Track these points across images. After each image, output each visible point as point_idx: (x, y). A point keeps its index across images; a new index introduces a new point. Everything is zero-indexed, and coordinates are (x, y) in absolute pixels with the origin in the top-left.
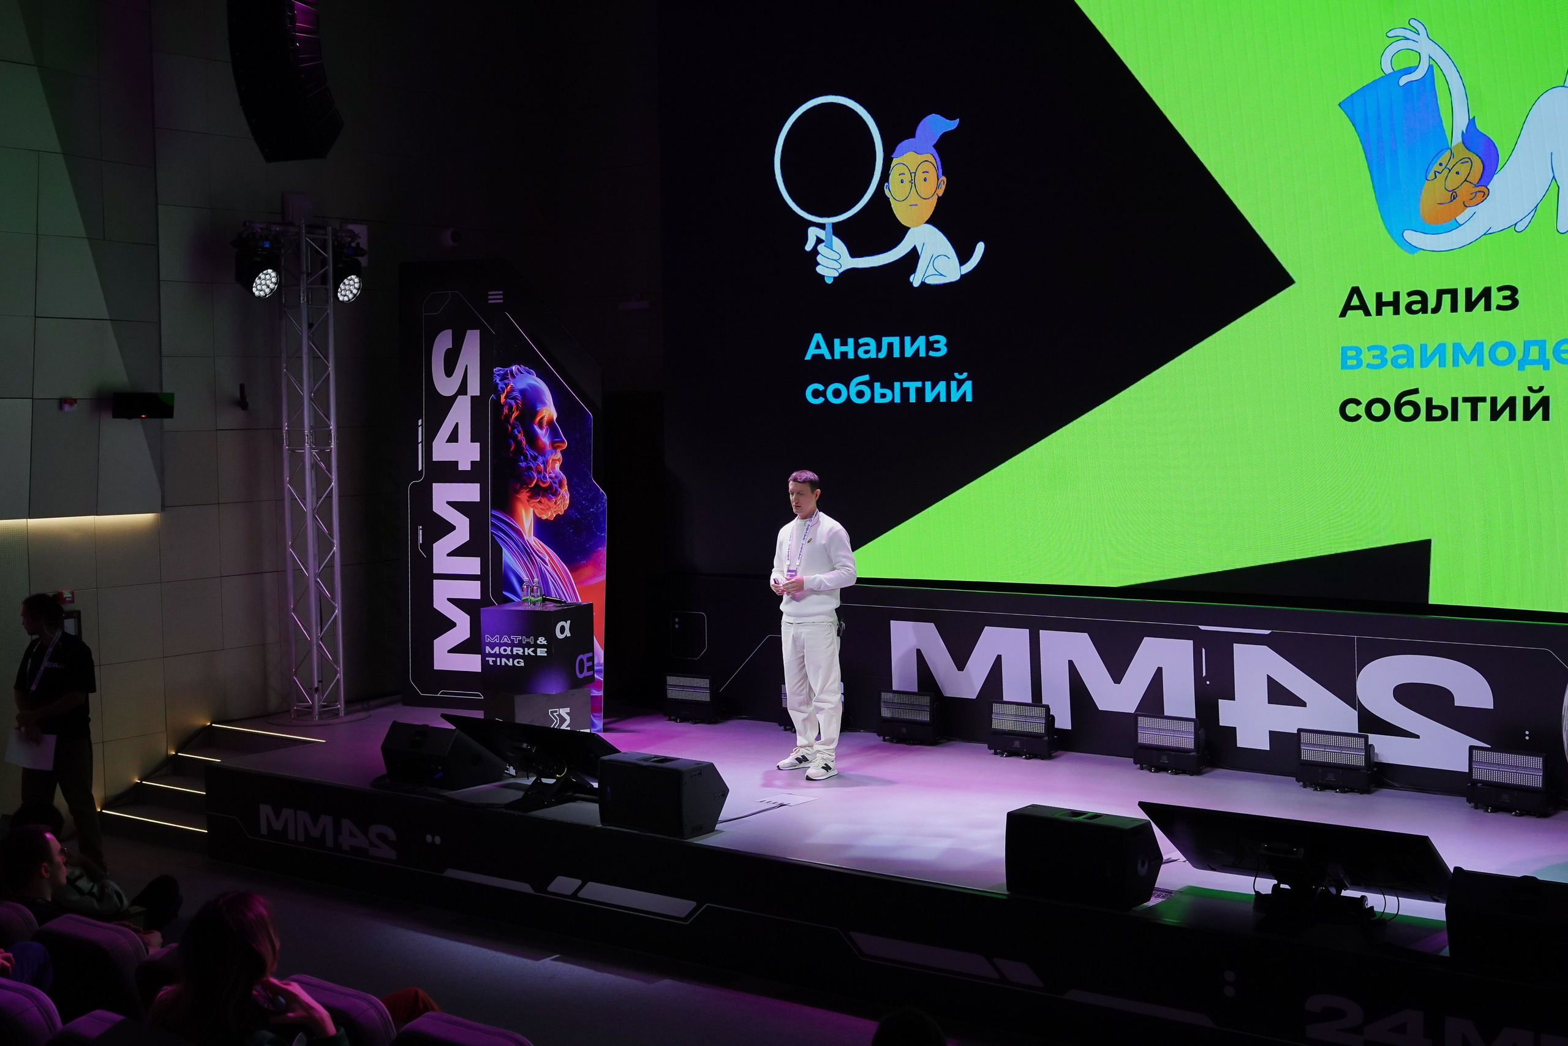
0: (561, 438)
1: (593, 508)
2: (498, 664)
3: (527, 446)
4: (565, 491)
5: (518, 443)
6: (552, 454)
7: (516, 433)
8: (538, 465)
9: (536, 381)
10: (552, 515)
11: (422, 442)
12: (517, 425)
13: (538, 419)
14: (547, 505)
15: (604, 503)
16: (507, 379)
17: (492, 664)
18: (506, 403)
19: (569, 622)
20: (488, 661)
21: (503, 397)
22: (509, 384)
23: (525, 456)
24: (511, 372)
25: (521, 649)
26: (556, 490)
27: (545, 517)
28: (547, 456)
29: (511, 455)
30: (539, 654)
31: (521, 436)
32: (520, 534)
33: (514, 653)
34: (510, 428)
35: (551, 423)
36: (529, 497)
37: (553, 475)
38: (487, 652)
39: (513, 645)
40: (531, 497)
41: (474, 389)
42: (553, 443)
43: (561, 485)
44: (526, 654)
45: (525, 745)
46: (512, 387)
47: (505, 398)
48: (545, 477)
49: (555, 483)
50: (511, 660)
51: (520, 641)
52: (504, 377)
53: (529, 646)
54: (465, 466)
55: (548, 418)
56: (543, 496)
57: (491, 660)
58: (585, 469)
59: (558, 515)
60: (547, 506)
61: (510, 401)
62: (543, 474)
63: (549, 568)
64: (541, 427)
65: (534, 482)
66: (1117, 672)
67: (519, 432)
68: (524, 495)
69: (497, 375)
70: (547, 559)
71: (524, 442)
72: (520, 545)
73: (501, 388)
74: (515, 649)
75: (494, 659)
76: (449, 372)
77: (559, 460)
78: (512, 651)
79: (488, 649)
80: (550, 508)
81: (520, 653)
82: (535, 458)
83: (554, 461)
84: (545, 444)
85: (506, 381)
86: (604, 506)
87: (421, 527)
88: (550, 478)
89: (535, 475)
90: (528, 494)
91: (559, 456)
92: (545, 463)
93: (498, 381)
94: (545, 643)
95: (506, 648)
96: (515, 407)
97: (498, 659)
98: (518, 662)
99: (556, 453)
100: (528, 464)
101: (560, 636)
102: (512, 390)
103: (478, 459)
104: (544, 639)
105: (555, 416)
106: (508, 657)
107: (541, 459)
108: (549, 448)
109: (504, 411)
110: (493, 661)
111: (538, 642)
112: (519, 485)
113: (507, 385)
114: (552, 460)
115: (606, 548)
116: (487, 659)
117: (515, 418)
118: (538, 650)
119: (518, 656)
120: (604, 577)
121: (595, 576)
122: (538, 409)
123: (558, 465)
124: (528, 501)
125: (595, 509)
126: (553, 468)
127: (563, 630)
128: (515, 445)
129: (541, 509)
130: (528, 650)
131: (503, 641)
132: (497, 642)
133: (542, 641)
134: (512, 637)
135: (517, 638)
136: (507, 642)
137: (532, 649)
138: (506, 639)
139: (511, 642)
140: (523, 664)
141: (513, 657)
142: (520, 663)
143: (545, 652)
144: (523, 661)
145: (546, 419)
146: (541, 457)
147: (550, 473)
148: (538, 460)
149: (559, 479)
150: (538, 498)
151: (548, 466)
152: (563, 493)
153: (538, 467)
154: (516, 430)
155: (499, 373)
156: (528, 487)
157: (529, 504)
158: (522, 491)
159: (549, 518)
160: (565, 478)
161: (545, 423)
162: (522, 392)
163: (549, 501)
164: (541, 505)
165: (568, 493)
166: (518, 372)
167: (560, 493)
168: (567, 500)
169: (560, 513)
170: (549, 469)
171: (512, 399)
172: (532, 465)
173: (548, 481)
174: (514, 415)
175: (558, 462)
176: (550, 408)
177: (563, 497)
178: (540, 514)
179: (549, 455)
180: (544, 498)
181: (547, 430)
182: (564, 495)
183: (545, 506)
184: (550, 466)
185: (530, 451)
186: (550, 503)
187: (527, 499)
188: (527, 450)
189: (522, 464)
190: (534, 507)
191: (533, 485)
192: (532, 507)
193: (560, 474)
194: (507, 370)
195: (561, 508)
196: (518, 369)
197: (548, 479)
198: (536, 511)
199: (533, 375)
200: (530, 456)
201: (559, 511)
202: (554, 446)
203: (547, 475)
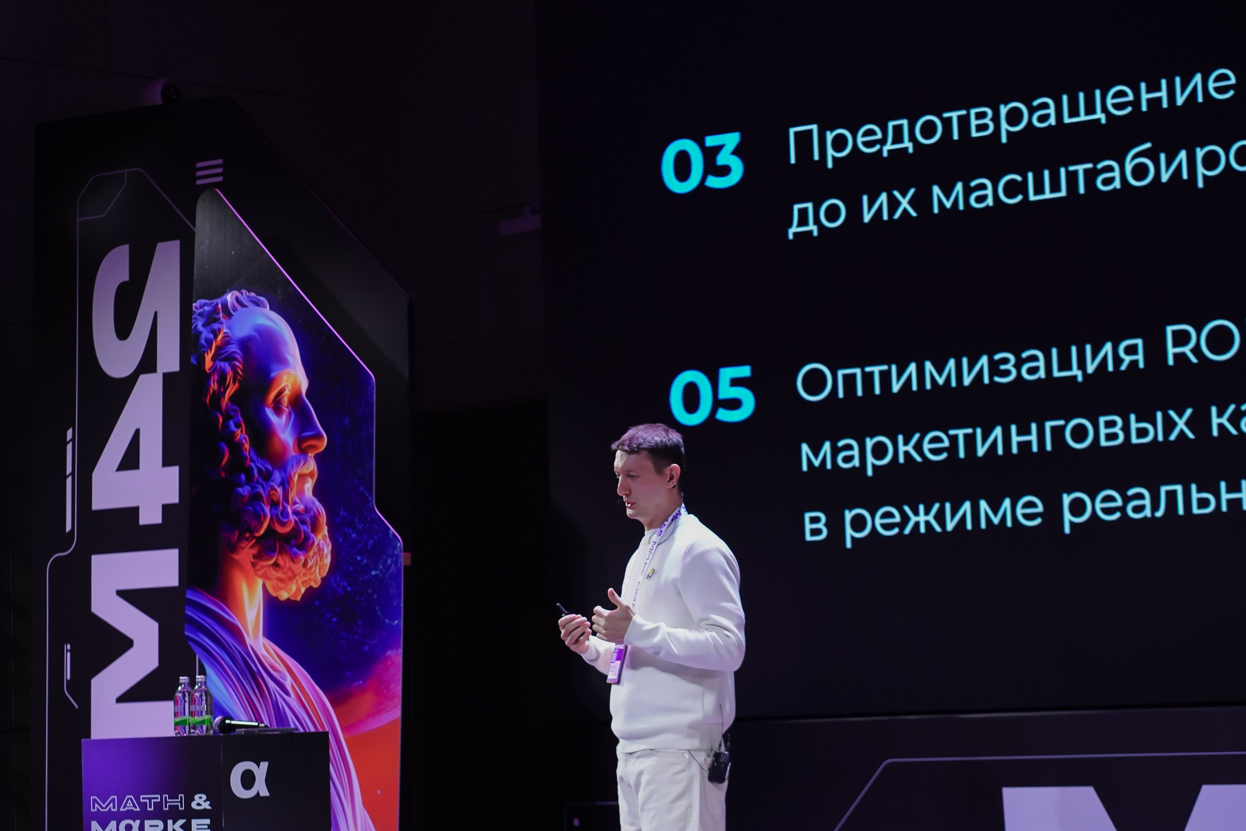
0: (316, 428)
1: (376, 569)
3: (253, 452)
4: (322, 540)
5: (236, 448)
6: (298, 462)
7: (233, 427)
8: (273, 489)
9: (271, 319)
10: (298, 590)
11: (73, 474)
12: (235, 411)
13: (272, 395)
14: (290, 569)
15: (398, 556)
16: (217, 320)
18: (214, 369)
19: (264, 765)
21: (208, 357)
22: (220, 330)
23: (249, 472)
24: (225, 305)
25: (160, 824)
26: (307, 538)
27: (284, 595)
28: (289, 469)
29: (223, 474)
31: (241, 434)
32: (237, 634)
34: (221, 419)
35: (296, 401)
36: (255, 557)
37: (300, 507)
39: (143, 816)
40: (258, 557)
41: (168, 358)
42: (300, 441)
43: (315, 527)
46: (226, 336)
47: (214, 359)
48: (285, 513)
49: (304, 522)
51: (158, 806)
52: (211, 319)
53: (175, 815)
54: (151, 516)
55: (293, 388)
56: (280, 553)
58: (361, 489)
59: (310, 590)
60: (290, 574)
61: (222, 365)
62: (281, 508)
63: (292, 700)
64: (278, 411)
65: (266, 525)
67: (238, 426)
68: (246, 553)
69: (200, 314)
70: (288, 682)
71: (247, 446)
72: (239, 658)
73: (207, 340)
74: (147, 823)
76: (123, 330)
77: (311, 475)
79: (95, 827)
80: (295, 576)
82: (267, 476)
83: (302, 477)
84: (284, 446)
85: (216, 326)
86: (396, 563)
87: (69, 647)
88: (296, 513)
89: (267, 509)
90: (254, 551)
91: (311, 466)
92: (286, 483)
93: (200, 327)
94: (206, 805)
95: (130, 822)
96: (230, 375)
99: (306, 461)
100: (253, 488)
101: (240, 792)
102: (227, 341)
103: (175, 499)
104: (204, 797)
105: (304, 384)
107: (277, 476)
108: (292, 452)
109: (209, 386)
111: (194, 805)
112: (237, 534)
113: (216, 333)
114: (300, 476)
115: (401, 651)
117: (231, 398)
118: (194, 822)
120: (395, 713)
121: (378, 710)
122: (273, 375)
123: (309, 486)
124: (254, 564)
125: (381, 571)
126: (301, 493)
127: (248, 780)
128: (230, 454)
129: (280, 580)
130: (174, 824)
131: (124, 808)
132: (112, 810)
133: (200, 802)
134: (141, 796)
135: (153, 801)
136: (134, 808)
137: (181, 822)
138: (130, 804)
139: (138, 809)
143: (206, 826)
145: (287, 392)
146: (279, 471)
147: (295, 503)
148: (272, 478)
149: (312, 513)
150: (271, 558)
151: (292, 490)
152: (318, 544)
153: (272, 492)
154: (231, 423)
155: (202, 310)
156: (254, 537)
157: (255, 571)
158: (243, 545)
159: (293, 596)
160: (322, 511)
161: (285, 401)
162: (245, 344)
163: (293, 561)
164: (277, 571)
165: (328, 540)
166: (236, 304)
167: (313, 543)
168: (326, 557)
169: (315, 585)
170: (293, 495)
171: (225, 360)
172: (261, 490)
173: (291, 521)
174: (229, 393)
175: (310, 480)
176: (295, 369)
177: (320, 550)
178: (275, 590)
179: (292, 467)
180: (283, 557)
181: (290, 415)
182: (321, 546)
183: (284, 573)
184: (295, 489)
185: (258, 462)
186: (294, 567)
187: (253, 560)
188: (252, 460)
189: (243, 490)
190: (265, 577)
191: (262, 532)
192: (262, 576)
193: (314, 503)
194: (217, 304)
195: (316, 575)
196: (237, 299)
197: (291, 516)
198: (269, 585)
199: (265, 306)
200: (258, 473)
201: (311, 580)
202: (302, 447)
203: (289, 507)
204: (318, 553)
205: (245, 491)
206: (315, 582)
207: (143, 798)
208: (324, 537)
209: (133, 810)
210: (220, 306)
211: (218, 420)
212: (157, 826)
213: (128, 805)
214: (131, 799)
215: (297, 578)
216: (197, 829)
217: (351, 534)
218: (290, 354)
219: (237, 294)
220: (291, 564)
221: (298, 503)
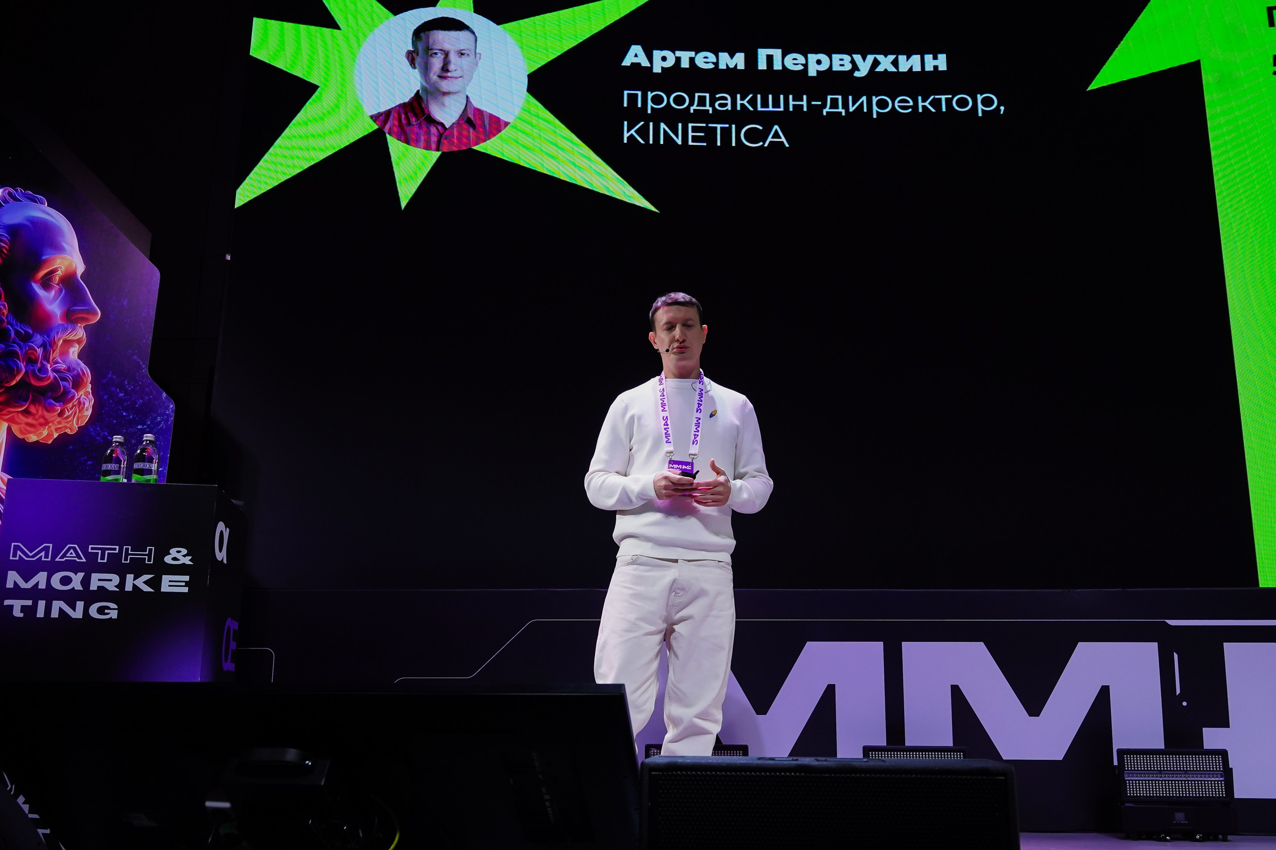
0: (90, 304)
2: (40, 613)
3: (11, 318)
6: (66, 329)
8: (32, 348)
9: (49, 214)
10: (50, 435)
13: (42, 273)
14: (43, 417)
15: (167, 417)
17: (22, 615)
20: (12, 606)
23: (5, 335)
25: (116, 579)
26: (66, 392)
27: (33, 438)
28: (53, 334)
30: (165, 588)
33: (93, 587)
35: (69, 280)
37: (63, 366)
38: (10, 585)
39: (91, 567)
40: (7, 404)
42: (69, 313)
43: (78, 383)
44: (129, 588)
45: (291, 755)
48: (43, 369)
49: (64, 379)
50: (80, 605)
51: (114, 557)
53: (138, 569)
55: (66, 269)
56: (33, 402)
57: (17, 606)
58: (135, 357)
59: (63, 437)
60: (42, 420)
62: (39, 365)
66: (1034, 700)
71: (5, 312)
74: (95, 577)
75: (29, 603)
77: (79, 341)
78: (86, 582)
79: (13, 578)
80: (46, 423)
81: (111, 586)
82: (27, 338)
83: (68, 343)
84: (48, 316)
86: (167, 421)
88: (55, 370)
89: (22, 365)
90: (2, 398)
91: (80, 333)
92: (48, 346)
94: (187, 561)
95: (71, 575)
97: (42, 604)
98: (101, 611)
99: (74, 329)
100: (7, 346)
101: (218, 554)
104: (184, 551)
105: (80, 268)
106: (71, 598)
107: (38, 339)
110: (24, 609)
111: (168, 559)
114: (65, 341)
116: (7, 602)
118: (166, 579)
119: (102, 594)
122: (44, 258)
123: (74, 352)
126: (64, 354)
127: (221, 542)
129: (29, 424)
130: (134, 579)
131: (61, 558)
132: (43, 559)
133: (178, 556)
134: (90, 546)
135: (107, 552)
136: (76, 559)
137: (147, 577)
138: (71, 553)
139: (84, 560)
140: (114, 614)
141: (89, 596)
142: (106, 611)
143: (184, 584)
144: (117, 607)
146: (41, 335)
147: (57, 363)
149: (75, 372)
150: (22, 406)
151: (53, 353)
152: (80, 398)
153: (30, 351)
156: (3, 387)
159: (43, 439)
160: (88, 371)
161: (57, 278)
162: (13, 230)
163: (48, 411)
164: (27, 417)
165: (91, 396)
166: (7, 198)
167: (73, 397)
168: (87, 410)
169: (68, 431)
170: (55, 355)
172: (17, 349)
173: (49, 377)
175: (77, 346)
176: (71, 255)
177: (80, 404)
178: (21, 432)
179: (57, 333)
180: (35, 407)
181: (60, 290)
182: (82, 400)
183: (36, 420)
184: (58, 351)
185: (17, 326)
186: (47, 415)
188: (9, 323)
190: (11, 421)
191: (14, 383)
192: (6, 420)
193: (78, 364)
195: (73, 423)
196: (10, 194)
197: (50, 373)
198: (15, 429)
199: (43, 203)
200: (15, 334)
201: (66, 427)
202: (71, 318)
203: (49, 365)
204: (77, 406)
206: (70, 429)
207: (92, 549)
208: (87, 394)
209: (76, 560)
212: (111, 580)
213: (68, 555)
214: (74, 549)
215: (50, 424)
216: (169, 586)
217: (118, 393)
218: (67, 244)
219: (11, 190)
220: (45, 413)
221: (59, 363)
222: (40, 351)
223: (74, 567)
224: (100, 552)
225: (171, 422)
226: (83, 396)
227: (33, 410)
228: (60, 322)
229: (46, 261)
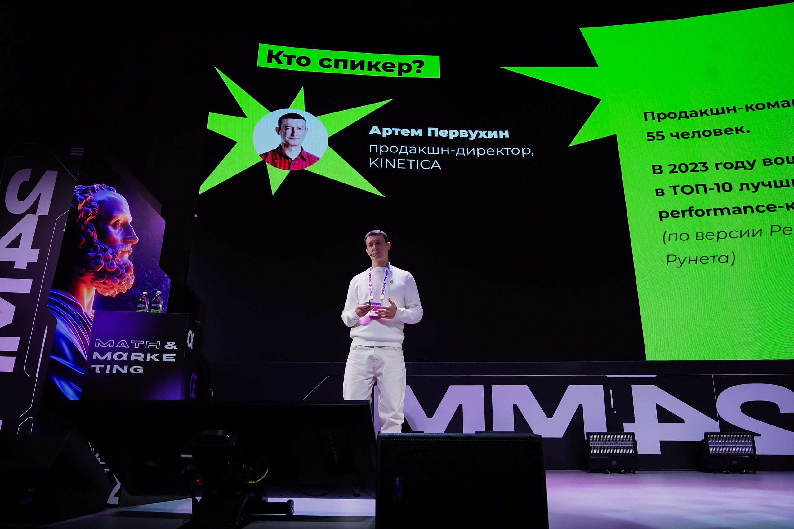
0: (134, 235)
2: (108, 371)
3: (98, 241)
5: (90, 239)
6: (123, 246)
7: (89, 231)
8: (107, 255)
9: (117, 196)
10: (115, 293)
12: (91, 225)
13: (113, 222)
14: (111, 285)
16: (88, 193)
17: (99, 372)
18: (82, 210)
20: (95, 368)
21: (80, 206)
22: (88, 197)
23: (95, 249)
24: (93, 188)
25: (142, 356)
26: (122, 274)
27: (107, 294)
28: (117, 248)
29: (81, 247)
30: (165, 359)
31: (93, 234)
32: (77, 307)
33: (132, 359)
34: (83, 228)
35: (125, 225)
36: (92, 279)
37: (121, 263)
38: (94, 358)
39: (131, 350)
40: (95, 279)
41: (44, 209)
43: (128, 270)
44: (148, 359)
45: (220, 433)
46: (91, 199)
47: (83, 206)
48: (112, 264)
49: (121, 268)
50: (126, 367)
51: (142, 346)
52: (83, 192)
53: (152, 351)
54: (21, 266)
55: (124, 220)
56: (107, 278)
57: (97, 368)
58: (153, 259)
59: (121, 294)
60: (111, 286)
61: (87, 208)
62: (110, 262)
66: (550, 411)
68: (88, 278)
69: (78, 190)
71: (96, 238)
72: (77, 317)
73: (80, 199)
74: (133, 355)
75: (103, 366)
76: (22, 198)
77: (129, 252)
78: (129, 357)
79: (96, 355)
80: (113, 287)
81: (140, 359)
82: (105, 250)
83: (124, 252)
84: (115, 241)
85: (86, 195)
86: (167, 287)
88: (117, 264)
89: (103, 262)
90: (93, 277)
91: (129, 248)
92: (115, 254)
93: (78, 194)
94: (175, 347)
95: (122, 353)
96: (91, 212)
97: (109, 367)
98: (135, 370)
99: (127, 246)
100: (96, 254)
102: (91, 201)
103: (35, 261)
104: (174, 343)
105: (130, 219)
106: (122, 364)
107: (110, 250)
110: (100, 369)
111: (166, 347)
112: (84, 270)
113: (86, 198)
114: (122, 251)
116: (93, 366)
117: (90, 221)
118: (165, 356)
119: (136, 362)
122: (114, 215)
123: (126, 256)
124: (92, 282)
126: (122, 257)
128: (86, 240)
129: (105, 288)
130: (151, 356)
131: (118, 346)
132: (110, 347)
133: (171, 345)
134: (131, 341)
135: (139, 343)
136: (125, 346)
137: (156, 355)
138: (123, 344)
139: (128, 347)
140: (141, 371)
141: (130, 363)
142: (138, 370)
143: (173, 358)
144: (142, 368)
145: (121, 221)
146: (112, 249)
148: (108, 251)
149: (127, 265)
150: (103, 280)
151: (117, 256)
152: (128, 277)
154: (89, 229)
155: (80, 189)
156: (94, 272)
157: (92, 284)
158: (87, 274)
159: (111, 295)
160: (132, 265)
161: (120, 224)
162: (101, 203)
163: (114, 282)
164: (104, 285)
165: (133, 276)
166: (98, 188)
167: (125, 276)
168: (131, 282)
169: (123, 291)
170: (118, 258)
171: (89, 207)
172: (101, 255)
173: (115, 267)
174: (89, 219)
175: (128, 254)
176: (126, 214)
177: (128, 279)
178: (102, 292)
179: (119, 248)
180: (108, 280)
181: (121, 229)
183: (108, 286)
184: (119, 256)
185: (101, 245)
186: (113, 284)
187: (91, 280)
188: (97, 243)
189: (91, 254)
190: (97, 287)
191: (99, 270)
192: (95, 286)
193: (128, 262)
194: (89, 187)
195: (125, 288)
196: (100, 187)
197: (115, 265)
198: (99, 290)
199: (114, 191)
200: (100, 249)
201: (122, 290)
202: (125, 241)
203: (115, 262)
205: (92, 254)
206: (124, 290)
207: (132, 342)
208: (131, 275)
210: (90, 188)
211: (82, 228)
212: (140, 356)
213: (121, 345)
214: (124, 342)
215: (115, 288)
216: (167, 359)
217: (145, 275)
218: (125, 209)
219: (100, 185)
220: (113, 283)
221: (120, 261)
222: (111, 256)
223: (123, 350)
224: (136, 343)
225: (169, 287)
226: (130, 276)
227: (107, 282)
228: (120, 243)
229: (114, 217)
